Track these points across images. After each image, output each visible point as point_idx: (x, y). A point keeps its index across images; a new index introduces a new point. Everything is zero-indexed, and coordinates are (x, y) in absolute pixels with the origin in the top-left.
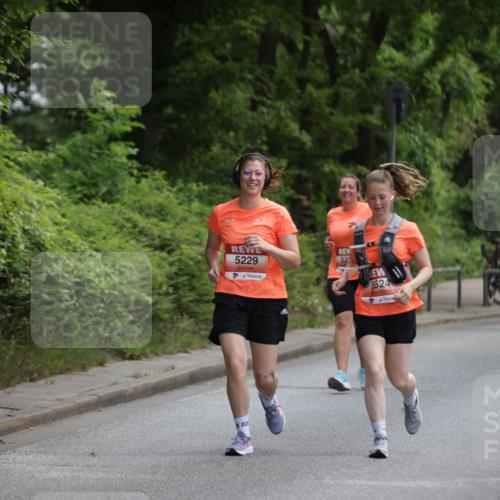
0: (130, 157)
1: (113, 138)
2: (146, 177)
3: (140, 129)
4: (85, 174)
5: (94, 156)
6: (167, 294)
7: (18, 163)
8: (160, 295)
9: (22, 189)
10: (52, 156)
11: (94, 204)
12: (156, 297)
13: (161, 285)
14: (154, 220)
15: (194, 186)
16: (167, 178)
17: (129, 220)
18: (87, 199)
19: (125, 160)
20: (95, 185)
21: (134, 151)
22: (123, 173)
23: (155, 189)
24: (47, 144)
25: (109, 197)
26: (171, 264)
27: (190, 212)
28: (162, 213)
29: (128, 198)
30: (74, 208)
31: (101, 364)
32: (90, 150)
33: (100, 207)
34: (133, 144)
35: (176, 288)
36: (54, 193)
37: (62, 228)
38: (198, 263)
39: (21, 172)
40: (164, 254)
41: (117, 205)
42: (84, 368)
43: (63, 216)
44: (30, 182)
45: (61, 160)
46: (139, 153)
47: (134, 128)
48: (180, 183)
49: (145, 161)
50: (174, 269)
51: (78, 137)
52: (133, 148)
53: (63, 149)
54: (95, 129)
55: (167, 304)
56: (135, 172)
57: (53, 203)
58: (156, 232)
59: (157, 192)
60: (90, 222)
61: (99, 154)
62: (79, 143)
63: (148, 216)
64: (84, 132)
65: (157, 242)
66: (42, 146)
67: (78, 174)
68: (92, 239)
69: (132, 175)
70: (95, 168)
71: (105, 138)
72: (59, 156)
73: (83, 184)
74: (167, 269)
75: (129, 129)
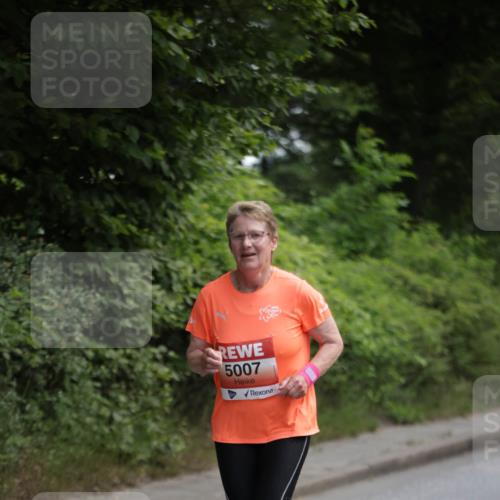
0: (401, 209)
1: (381, 189)
2: (417, 230)
3: (412, 178)
4: (352, 228)
5: (361, 208)
6: (442, 355)
7: (281, 219)
8: (433, 356)
9: (285, 246)
10: (316, 209)
11: (362, 260)
12: (431, 359)
13: (434, 346)
14: (427, 276)
15: (470, 239)
16: (440, 230)
17: (399, 277)
18: (354, 254)
19: (394, 212)
20: (363, 240)
21: (404, 203)
22: (393, 227)
23: (427, 242)
24: (311, 196)
25: (377, 253)
26: (446, 323)
27: (466, 267)
28: (435, 268)
29: (398, 253)
30: (341, 265)
31: (372, 429)
32: (357, 202)
33: (367, 263)
34: (402, 195)
35: (451, 348)
36: (319, 250)
37: (328, 287)
38: (474, 321)
39: (284, 228)
40: (438, 313)
41: (387, 262)
42: (354, 434)
43: (330, 273)
44: (293, 239)
45: (325, 214)
46: (409, 205)
47: (405, 179)
48: (455, 237)
49: (416, 213)
50: (449, 329)
51: (344, 189)
52: (402, 198)
53: (328, 202)
54: (362, 180)
55: (441, 366)
56: (406, 225)
57: (317, 260)
58: (429, 288)
59: (429, 246)
60: (358, 280)
61: (367, 207)
62: (345, 197)
63: (420, 272)
64: (351, 183)
65: (430, 300)
66: (305, 199)
67: (345, 228)
68: (360, 297)
69: (402, 228)
70: (364, 222)
71: (373, 189)
72: (324, 210)
73: (349, 239)
74: (442, 328)
75: (398, 179)
